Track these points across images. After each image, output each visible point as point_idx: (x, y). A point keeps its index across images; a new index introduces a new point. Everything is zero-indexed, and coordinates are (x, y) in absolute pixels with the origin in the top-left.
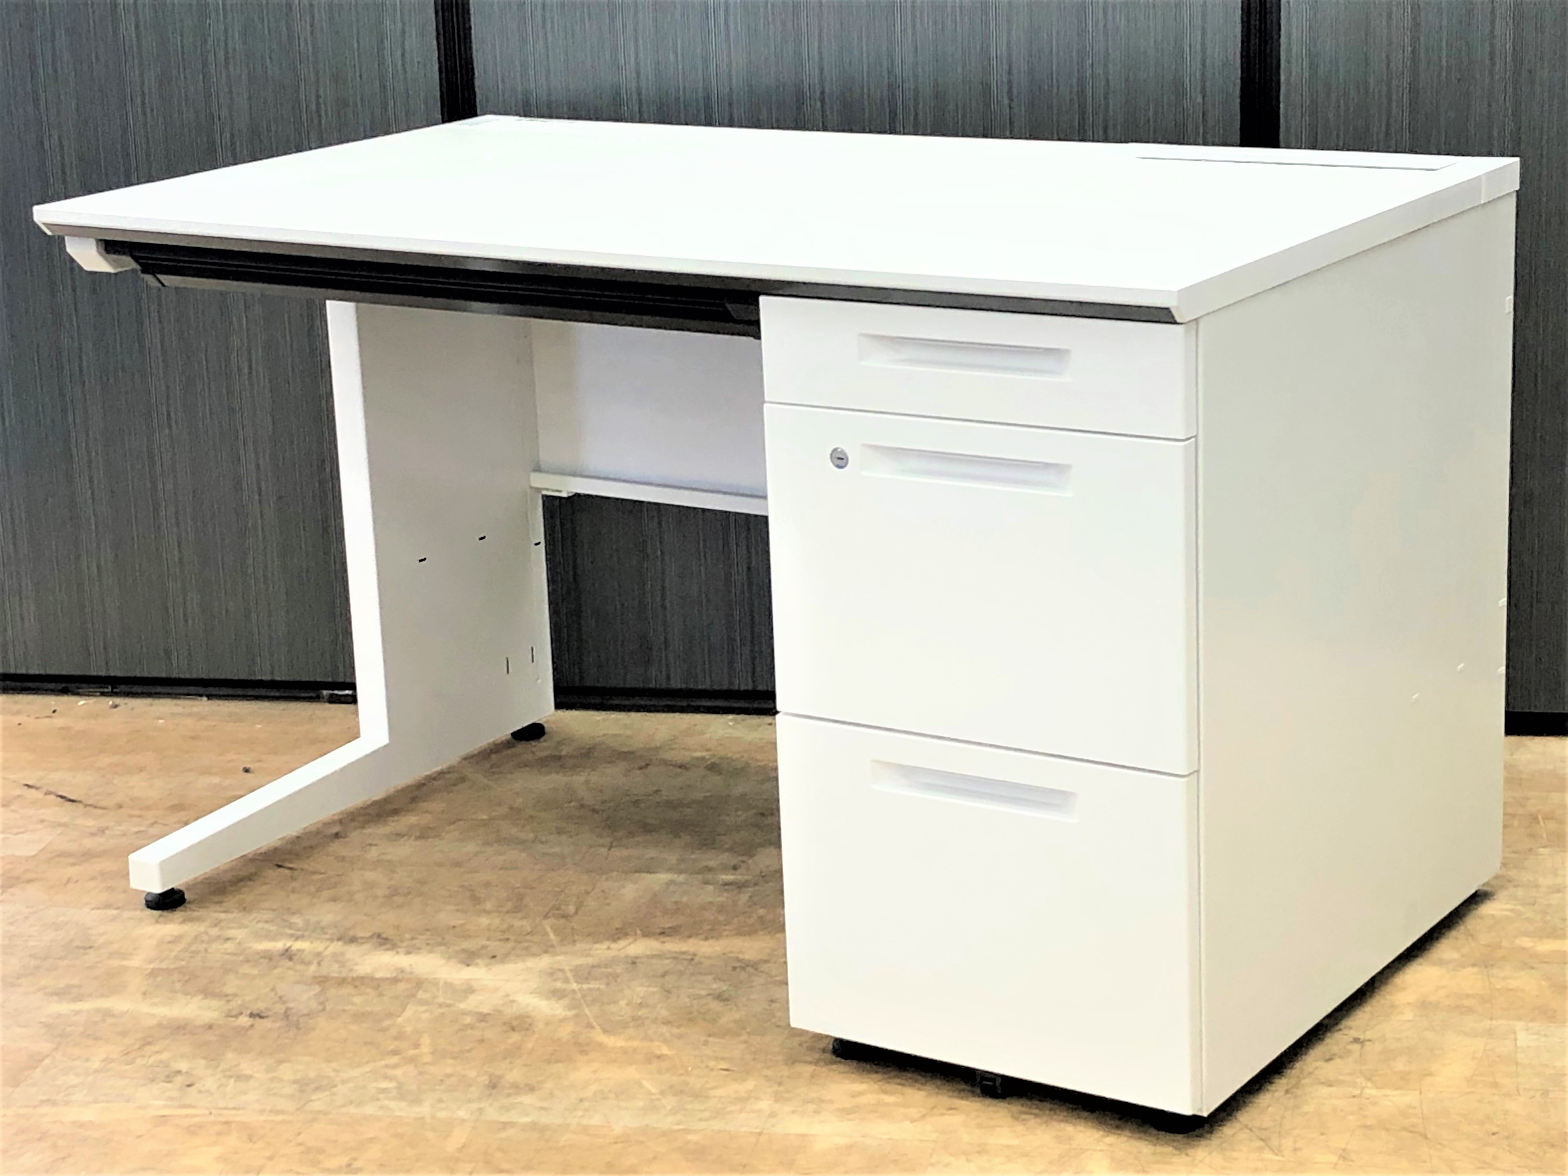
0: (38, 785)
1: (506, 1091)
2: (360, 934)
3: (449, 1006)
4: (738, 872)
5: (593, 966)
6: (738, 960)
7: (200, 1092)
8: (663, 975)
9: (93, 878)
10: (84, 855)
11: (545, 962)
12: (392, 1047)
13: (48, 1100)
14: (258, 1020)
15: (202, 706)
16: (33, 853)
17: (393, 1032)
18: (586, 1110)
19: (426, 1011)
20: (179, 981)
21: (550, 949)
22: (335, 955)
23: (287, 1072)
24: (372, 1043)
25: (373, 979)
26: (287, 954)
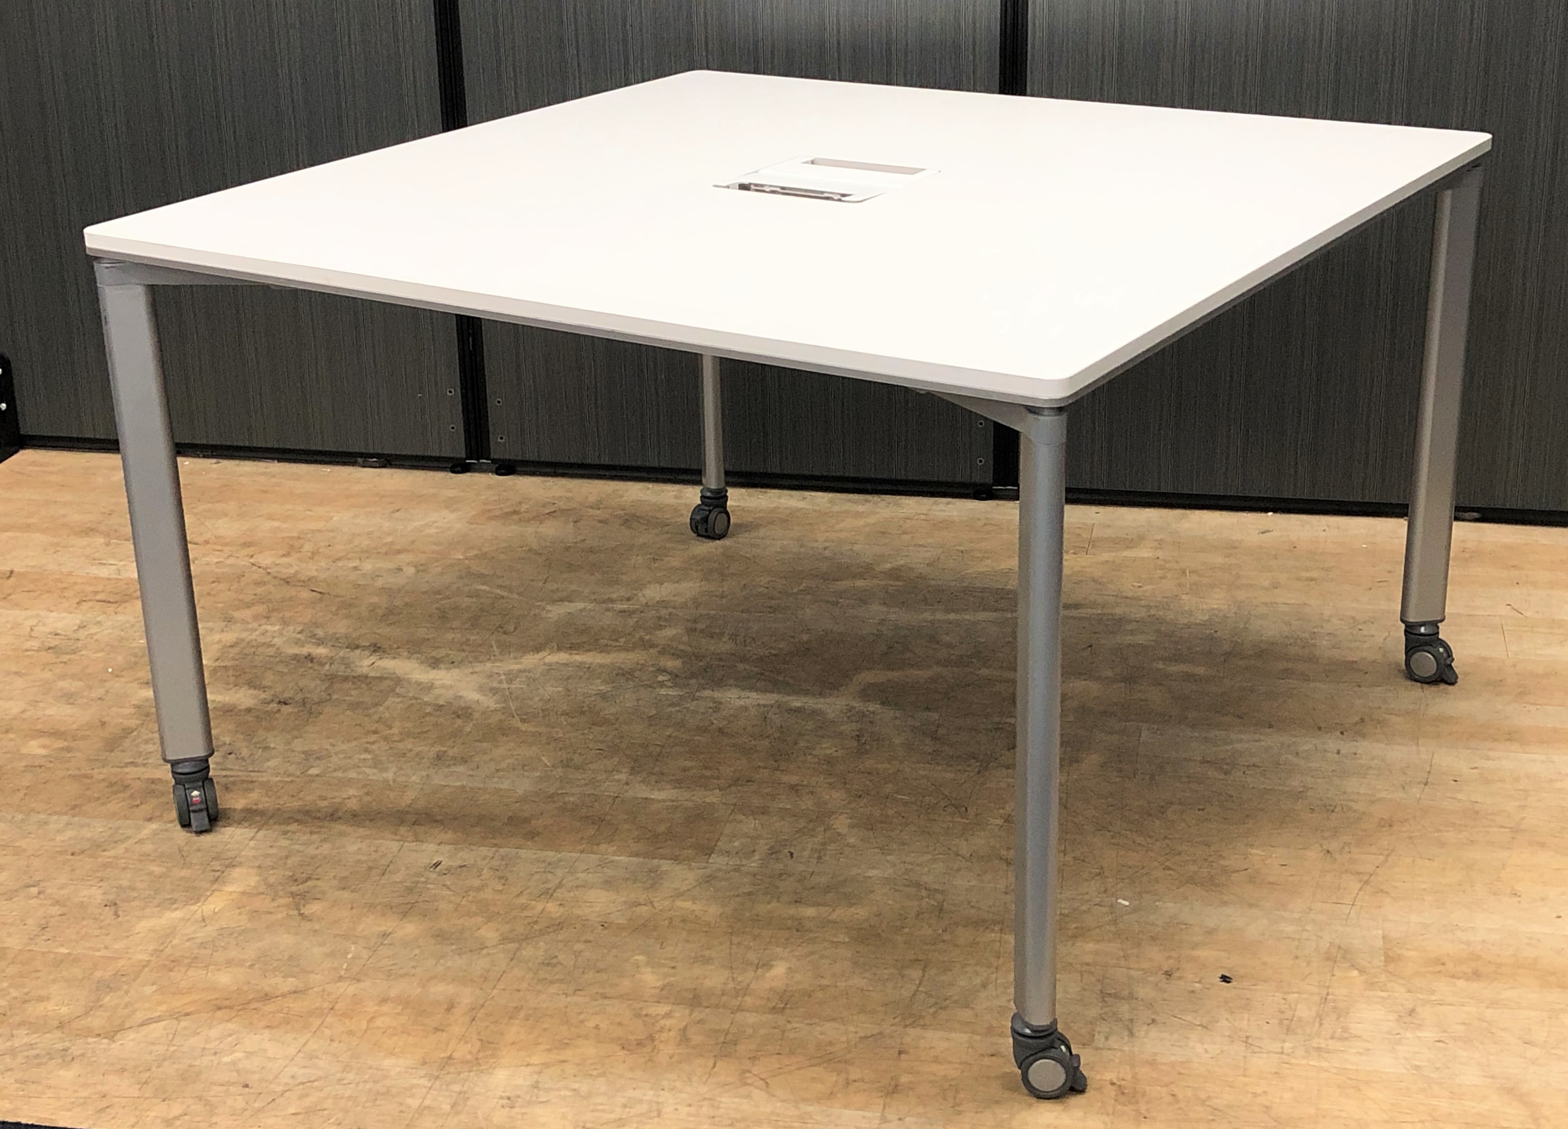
1: (447, 763)
2: (363, 644)
3: (417, 699)
4: (631, 602)
5: (521, 671)
6: (620, 668)
7: (237, 758)
8: (568, 679)
11: (488, 666)
12: (373, 729)
13: (132, 763)
14: (284, 706)
15: (275, 467)
17: (376, 717)
18: (500, 778)
19: (401, 702)
20: (233, 676)
21: (492, 658)
22: (343, 658)
23: (298, 745)
24: (360, 725)
25: (367, 677)
26: (310, 658)
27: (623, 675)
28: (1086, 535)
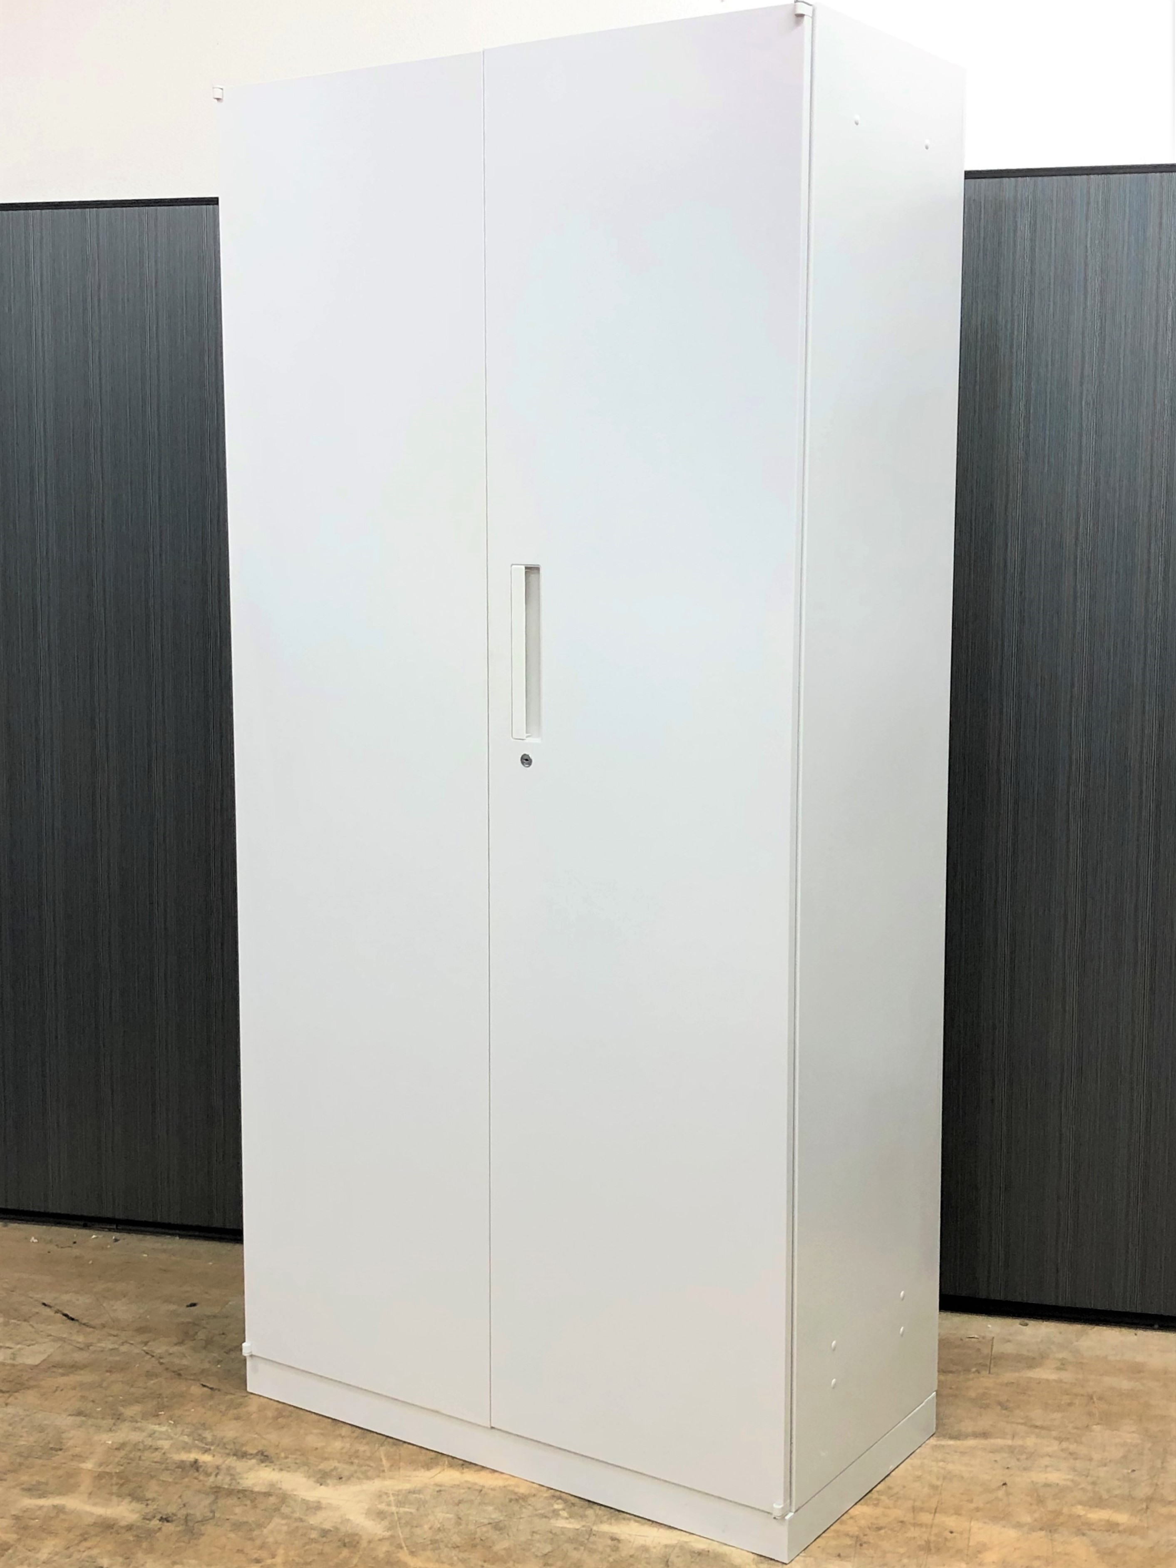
0: (51, 1305)
2: (250, 1451)
3: (301, 1520)
5: (410, 1492)
8: (459, 1503)
9: (74, 1388)
10: (73, 1366)
11: (376, 1485)
12: (256, 1556)
14: (166, 1524)
15: (176, 1244)
16: (37, 1363)
17: (258, 1542)
19: (286, 1524)
20: (117, 1484)
21: (381, 1474)
22: (229, 1468)
24: (242, 1551)
25: (252, 1492)
26: (195, 1465)
27: (517, 1500)
28: (986, 1351)
